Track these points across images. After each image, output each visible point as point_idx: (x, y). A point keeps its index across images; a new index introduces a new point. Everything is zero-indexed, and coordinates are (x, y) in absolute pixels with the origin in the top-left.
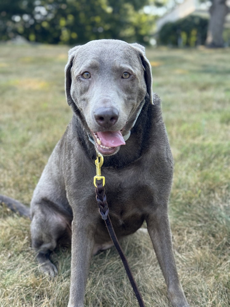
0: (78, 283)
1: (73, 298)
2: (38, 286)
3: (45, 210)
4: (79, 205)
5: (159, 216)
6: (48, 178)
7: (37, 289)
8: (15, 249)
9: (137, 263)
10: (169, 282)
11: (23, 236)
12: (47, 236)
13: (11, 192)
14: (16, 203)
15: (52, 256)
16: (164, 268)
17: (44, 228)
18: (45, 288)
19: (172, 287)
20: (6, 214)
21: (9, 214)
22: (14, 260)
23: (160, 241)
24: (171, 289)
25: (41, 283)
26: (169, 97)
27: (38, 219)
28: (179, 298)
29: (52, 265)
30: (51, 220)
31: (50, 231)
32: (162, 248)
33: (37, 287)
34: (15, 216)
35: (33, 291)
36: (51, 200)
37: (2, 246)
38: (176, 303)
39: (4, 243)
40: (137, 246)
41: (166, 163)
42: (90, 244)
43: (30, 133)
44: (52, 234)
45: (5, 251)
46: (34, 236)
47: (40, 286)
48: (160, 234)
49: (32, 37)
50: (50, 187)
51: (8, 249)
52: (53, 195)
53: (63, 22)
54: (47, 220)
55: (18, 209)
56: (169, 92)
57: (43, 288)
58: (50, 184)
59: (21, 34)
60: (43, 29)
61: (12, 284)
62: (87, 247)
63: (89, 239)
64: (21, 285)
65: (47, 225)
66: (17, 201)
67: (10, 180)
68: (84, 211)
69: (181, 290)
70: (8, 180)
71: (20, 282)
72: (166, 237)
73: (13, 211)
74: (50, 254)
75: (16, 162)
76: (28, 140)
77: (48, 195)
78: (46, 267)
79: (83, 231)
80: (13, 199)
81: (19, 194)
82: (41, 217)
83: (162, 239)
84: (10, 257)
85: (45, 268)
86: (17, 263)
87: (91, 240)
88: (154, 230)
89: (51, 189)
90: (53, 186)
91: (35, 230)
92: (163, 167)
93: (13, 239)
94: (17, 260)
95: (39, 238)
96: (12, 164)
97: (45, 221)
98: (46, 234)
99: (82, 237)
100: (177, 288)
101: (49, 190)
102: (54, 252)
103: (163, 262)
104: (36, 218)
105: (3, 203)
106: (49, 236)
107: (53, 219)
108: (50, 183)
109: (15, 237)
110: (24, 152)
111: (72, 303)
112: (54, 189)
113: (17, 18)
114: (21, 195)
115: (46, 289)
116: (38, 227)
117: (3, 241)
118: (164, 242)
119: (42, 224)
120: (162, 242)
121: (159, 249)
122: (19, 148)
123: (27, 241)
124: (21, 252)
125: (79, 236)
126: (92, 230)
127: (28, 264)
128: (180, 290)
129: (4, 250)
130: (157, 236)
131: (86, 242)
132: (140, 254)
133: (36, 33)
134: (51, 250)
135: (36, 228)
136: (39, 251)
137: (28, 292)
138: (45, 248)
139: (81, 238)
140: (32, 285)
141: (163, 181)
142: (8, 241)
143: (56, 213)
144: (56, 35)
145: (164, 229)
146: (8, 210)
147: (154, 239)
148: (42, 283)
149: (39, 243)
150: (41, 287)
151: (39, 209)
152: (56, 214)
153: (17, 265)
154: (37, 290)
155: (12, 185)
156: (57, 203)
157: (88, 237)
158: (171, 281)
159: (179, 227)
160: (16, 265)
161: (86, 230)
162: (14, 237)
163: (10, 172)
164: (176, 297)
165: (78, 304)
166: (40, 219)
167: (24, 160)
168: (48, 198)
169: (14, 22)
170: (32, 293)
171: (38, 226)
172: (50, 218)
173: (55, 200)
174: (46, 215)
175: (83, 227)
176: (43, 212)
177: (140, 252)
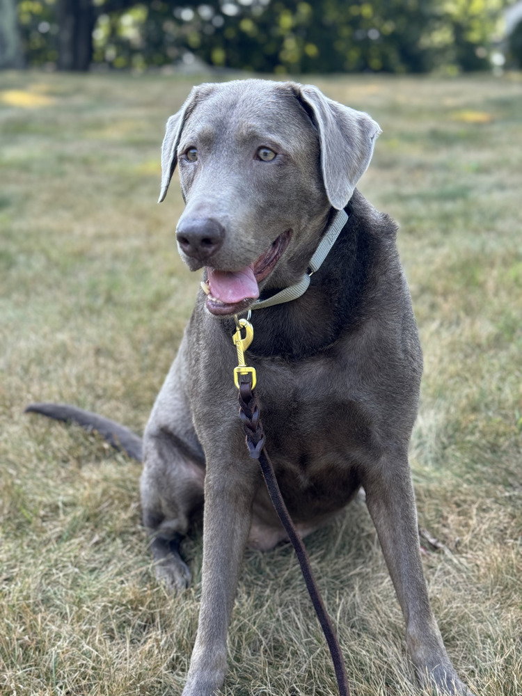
0: (213, 604)
1: (204, 633)
2: (142, 605)
3: (165, 451)
4: (214, 440)
5: (387, 475)
6: (175, 386)
7: (140, 610)
8: (108, 529)
9: (358, 570)
10: (409, 614)
11: (127, 502)
12: (168, 505)
13: (118, 409)
14: (123, 432)
15: (184, 546)
16: (398, 585)
17: (163, 488)
18: (158, 610)
19: (414, 625)
20: (100, 454)
21: (108, 454)
22: (105, 550)
23: (391, 526)
24: (413, 630)
25: (149, 600)
26: (498, 198)
27: (151, 469)
28: (430, 650)
29: (183, 564)
30: (174, 473)
31: (173, 495)
32: (395, 542)
33: (141, 608)
34: (120, 458)
35: (134, 615)
36: (175, 433)
37: (82, 520)
38: (422, 659)
39: (88, 512)
40: (365, 534)
41: (400, 359)
42: (241, 525)
43: (174, 281)
44: (177, 501)
45: (89, 531)
46: (146, 503)
47: (147, 603)
48: (391, 514)
49: (219, 55)
50: (175, 405)
51: (96, 526)
52: (179, 422)
53: (286, 21)
54: (167, 473)
55: (125, 445)
56: (501, 187)
57: (152, 609)
58: (176, 399)
59: (193, 50)
60: (242, 35)
61: (94, 599)
62: (233, 531)
63: (237, 514)
64: (111, 602)
65: (168, 483)
66: (126, 429)
67: (118, 383)
68: (224, 454)
69: (433, 632)
70: (114, 382)
71: (110, 595)
72: (402, 518)
73: (116, 448)
74: (181, 541)
75: (136, 345)
76: (168, 297)
77: (170, 421)
78: (168, 567)
79: (224, 497)
80: (118, 425)
81: (131, 415)
82: (157, 464)
83: (395, 524)
84: (97, 543)
85: (164, 569)
86: (110, 556)
87: (243, 516)
88: (378, 504)
89: (178, 409)
90: (180, 403)
91: (146, 491)
92: (393, 367)
93: (107, 507)
94: (111, 550)
95: (155, 507)
96: (125, 348)
97: (164, 474)
98: (167, 500)
99: (222, 510)
100: (425, 627)
101: (173, 411)
102: (187, 538)
103: (396, 572)
104: (149, 467)
105: (96, 432)
106: (172, 504)
107: (180, 471)
108: (177, 396)
109: (112, 504)
110: (155, 324)
111: (201, 644)
112: (182, 410)
113: (187, 14)
114: (136, 417)
115: (160, 612)
116: (151, 485)
117: (85, 511)
118: (399, 529)
119: (160, 479)
120: (394, 530)
121: (389, 544)
122: (144, 314)
123: (135, 512)
124: (121, 534)
125: (215, 507)
126: (245, 496)
127: (131, 559)
128: (431, 633)
129: (87, 528)
130: (384, 516)
131: (232, 520)
132: (368, 552)
133: (226, 45)
134: (182, 533)
135: (147, 486)
136: (156, 533)
137: (124, 616)
138: (169, 529)
139: (220, 512)
140: (131, 602)
141: (394, 399)
142: (97, 511)
143: (186, 458)
144: (270, 49)
145: (399, 503)
146: (106, 446)
147: (379, 523)
148: (151, 599)
149: (157, 519)
150: (149, 607)
151: (155, 448)
152: (185, 461)
153: (109, 561)
154: (140, 613)
155: (119, 393)
156: (185, 440)
157: (235, 511)
158: (412, 613)
159: (462, 498)
160: (108, 559)
161: (230, 495)
162: (110, 501)
163: (121, 366)
164: (421, 647)
165: (213, 645)
166: (155, 469)
167: (151, 341)
168: (171, 427)
169: (180, 22)
170: (131, 618)
171: (152, 483)
172: (174, 469)
173: (183, 432)
174: (166, 462)
175: (224, 487)
176: (161, 455)
177: (369, 548)
